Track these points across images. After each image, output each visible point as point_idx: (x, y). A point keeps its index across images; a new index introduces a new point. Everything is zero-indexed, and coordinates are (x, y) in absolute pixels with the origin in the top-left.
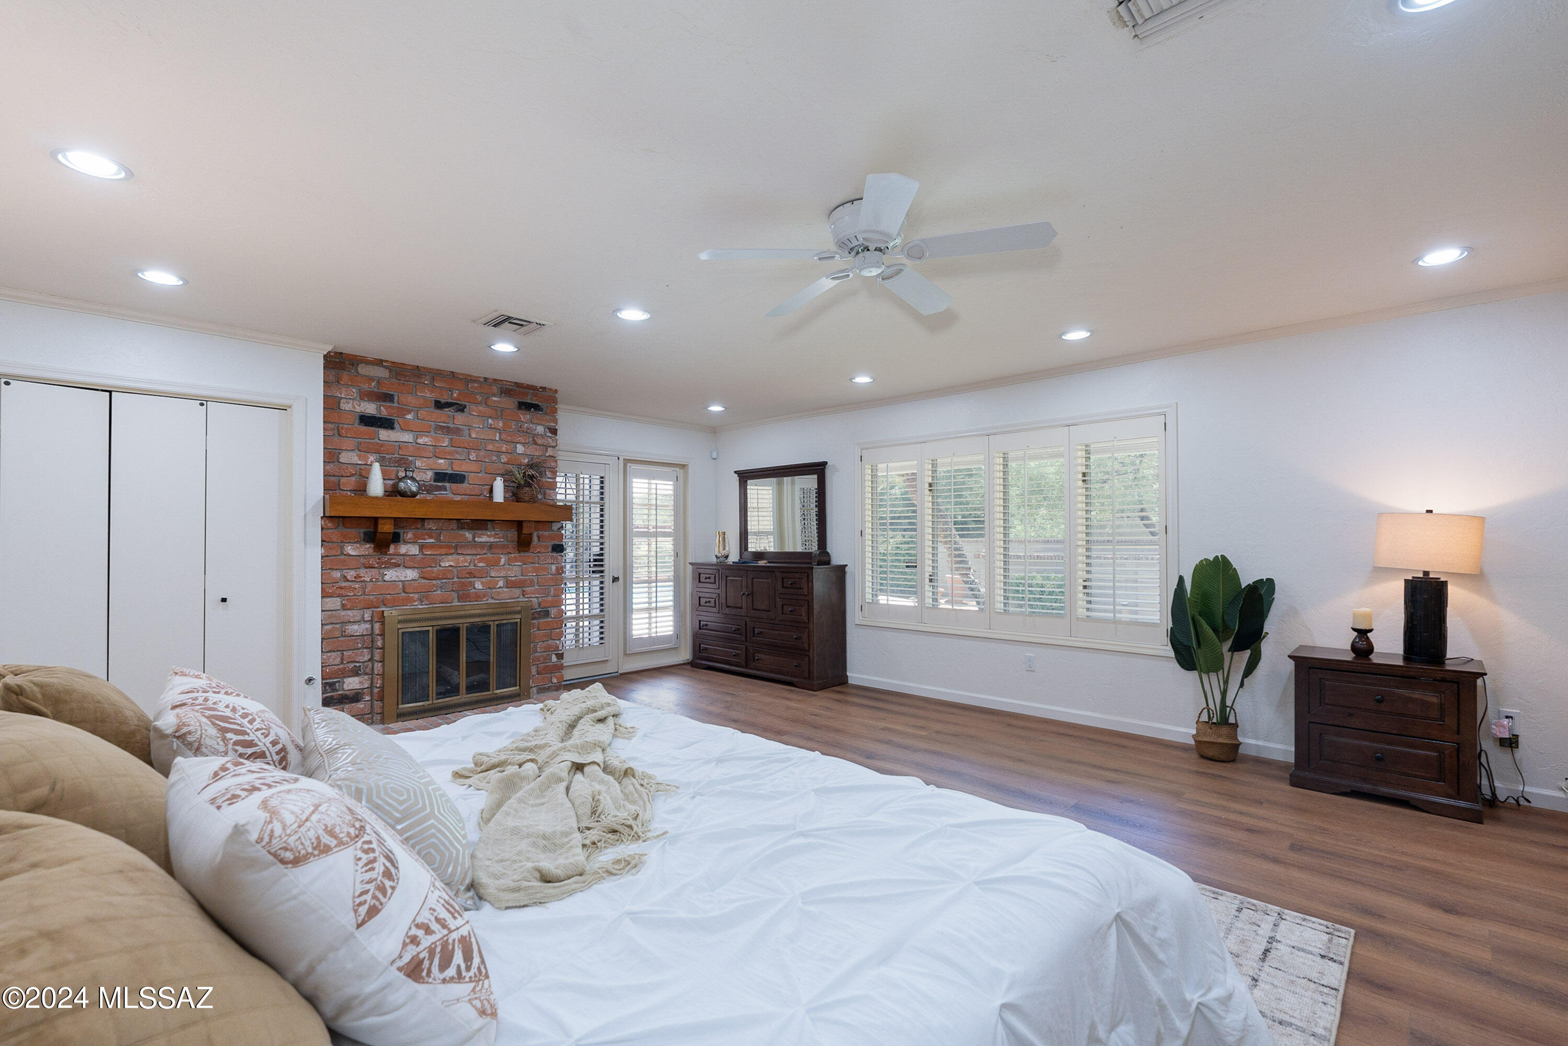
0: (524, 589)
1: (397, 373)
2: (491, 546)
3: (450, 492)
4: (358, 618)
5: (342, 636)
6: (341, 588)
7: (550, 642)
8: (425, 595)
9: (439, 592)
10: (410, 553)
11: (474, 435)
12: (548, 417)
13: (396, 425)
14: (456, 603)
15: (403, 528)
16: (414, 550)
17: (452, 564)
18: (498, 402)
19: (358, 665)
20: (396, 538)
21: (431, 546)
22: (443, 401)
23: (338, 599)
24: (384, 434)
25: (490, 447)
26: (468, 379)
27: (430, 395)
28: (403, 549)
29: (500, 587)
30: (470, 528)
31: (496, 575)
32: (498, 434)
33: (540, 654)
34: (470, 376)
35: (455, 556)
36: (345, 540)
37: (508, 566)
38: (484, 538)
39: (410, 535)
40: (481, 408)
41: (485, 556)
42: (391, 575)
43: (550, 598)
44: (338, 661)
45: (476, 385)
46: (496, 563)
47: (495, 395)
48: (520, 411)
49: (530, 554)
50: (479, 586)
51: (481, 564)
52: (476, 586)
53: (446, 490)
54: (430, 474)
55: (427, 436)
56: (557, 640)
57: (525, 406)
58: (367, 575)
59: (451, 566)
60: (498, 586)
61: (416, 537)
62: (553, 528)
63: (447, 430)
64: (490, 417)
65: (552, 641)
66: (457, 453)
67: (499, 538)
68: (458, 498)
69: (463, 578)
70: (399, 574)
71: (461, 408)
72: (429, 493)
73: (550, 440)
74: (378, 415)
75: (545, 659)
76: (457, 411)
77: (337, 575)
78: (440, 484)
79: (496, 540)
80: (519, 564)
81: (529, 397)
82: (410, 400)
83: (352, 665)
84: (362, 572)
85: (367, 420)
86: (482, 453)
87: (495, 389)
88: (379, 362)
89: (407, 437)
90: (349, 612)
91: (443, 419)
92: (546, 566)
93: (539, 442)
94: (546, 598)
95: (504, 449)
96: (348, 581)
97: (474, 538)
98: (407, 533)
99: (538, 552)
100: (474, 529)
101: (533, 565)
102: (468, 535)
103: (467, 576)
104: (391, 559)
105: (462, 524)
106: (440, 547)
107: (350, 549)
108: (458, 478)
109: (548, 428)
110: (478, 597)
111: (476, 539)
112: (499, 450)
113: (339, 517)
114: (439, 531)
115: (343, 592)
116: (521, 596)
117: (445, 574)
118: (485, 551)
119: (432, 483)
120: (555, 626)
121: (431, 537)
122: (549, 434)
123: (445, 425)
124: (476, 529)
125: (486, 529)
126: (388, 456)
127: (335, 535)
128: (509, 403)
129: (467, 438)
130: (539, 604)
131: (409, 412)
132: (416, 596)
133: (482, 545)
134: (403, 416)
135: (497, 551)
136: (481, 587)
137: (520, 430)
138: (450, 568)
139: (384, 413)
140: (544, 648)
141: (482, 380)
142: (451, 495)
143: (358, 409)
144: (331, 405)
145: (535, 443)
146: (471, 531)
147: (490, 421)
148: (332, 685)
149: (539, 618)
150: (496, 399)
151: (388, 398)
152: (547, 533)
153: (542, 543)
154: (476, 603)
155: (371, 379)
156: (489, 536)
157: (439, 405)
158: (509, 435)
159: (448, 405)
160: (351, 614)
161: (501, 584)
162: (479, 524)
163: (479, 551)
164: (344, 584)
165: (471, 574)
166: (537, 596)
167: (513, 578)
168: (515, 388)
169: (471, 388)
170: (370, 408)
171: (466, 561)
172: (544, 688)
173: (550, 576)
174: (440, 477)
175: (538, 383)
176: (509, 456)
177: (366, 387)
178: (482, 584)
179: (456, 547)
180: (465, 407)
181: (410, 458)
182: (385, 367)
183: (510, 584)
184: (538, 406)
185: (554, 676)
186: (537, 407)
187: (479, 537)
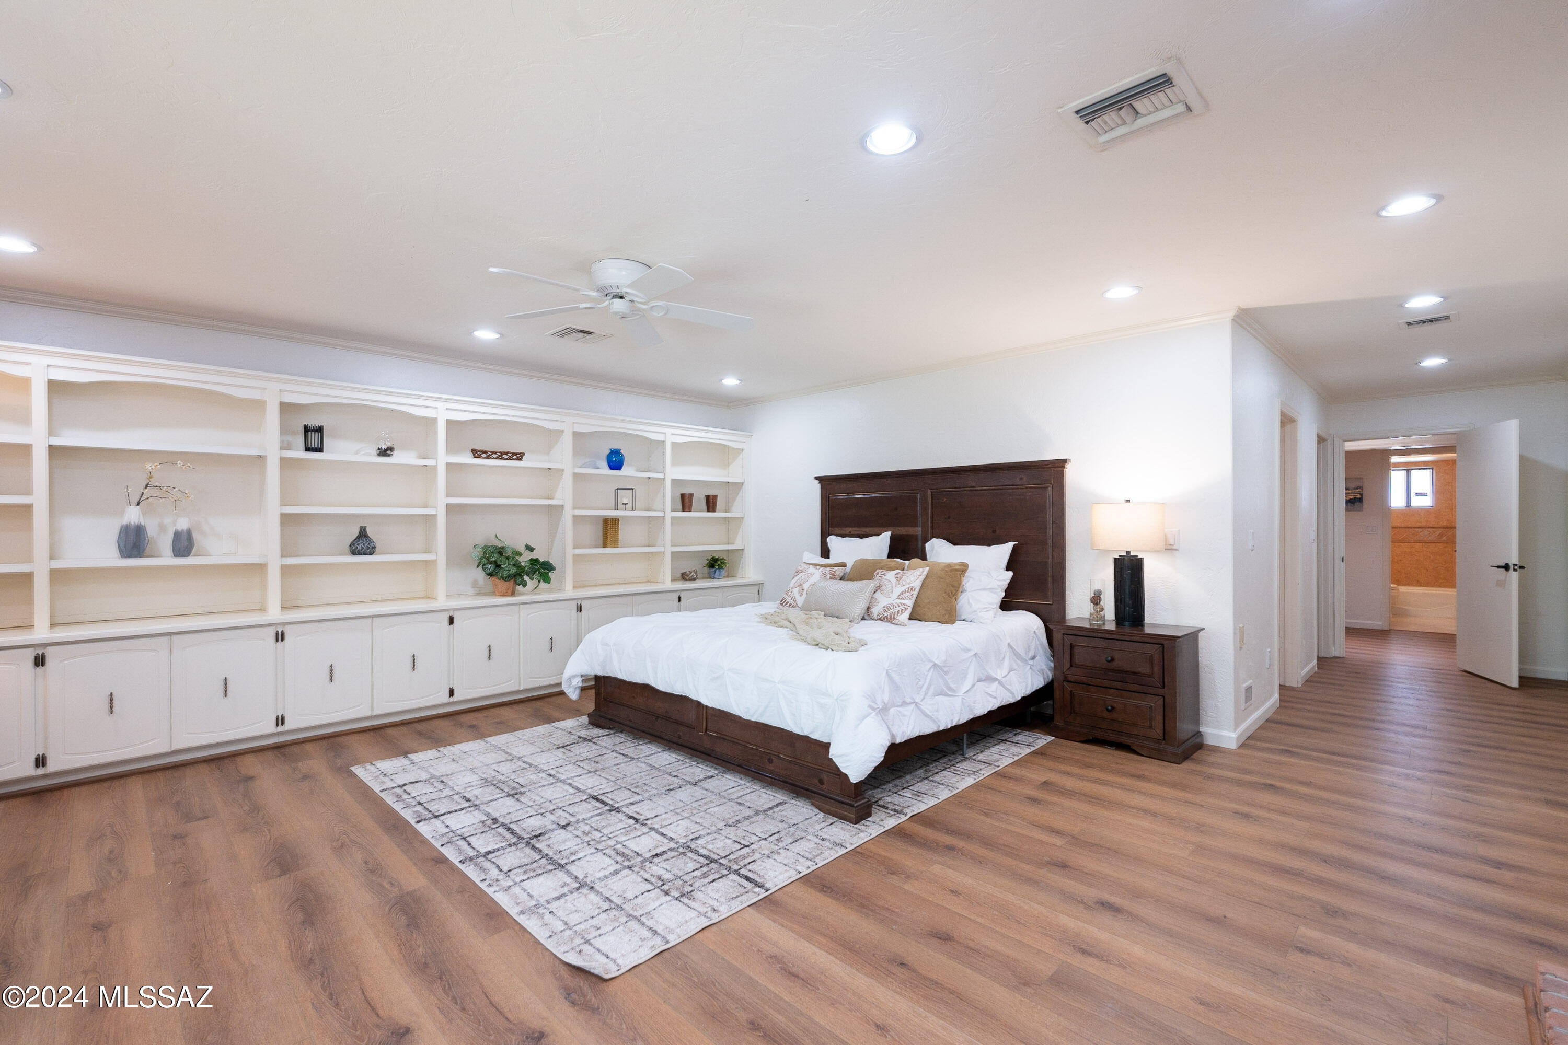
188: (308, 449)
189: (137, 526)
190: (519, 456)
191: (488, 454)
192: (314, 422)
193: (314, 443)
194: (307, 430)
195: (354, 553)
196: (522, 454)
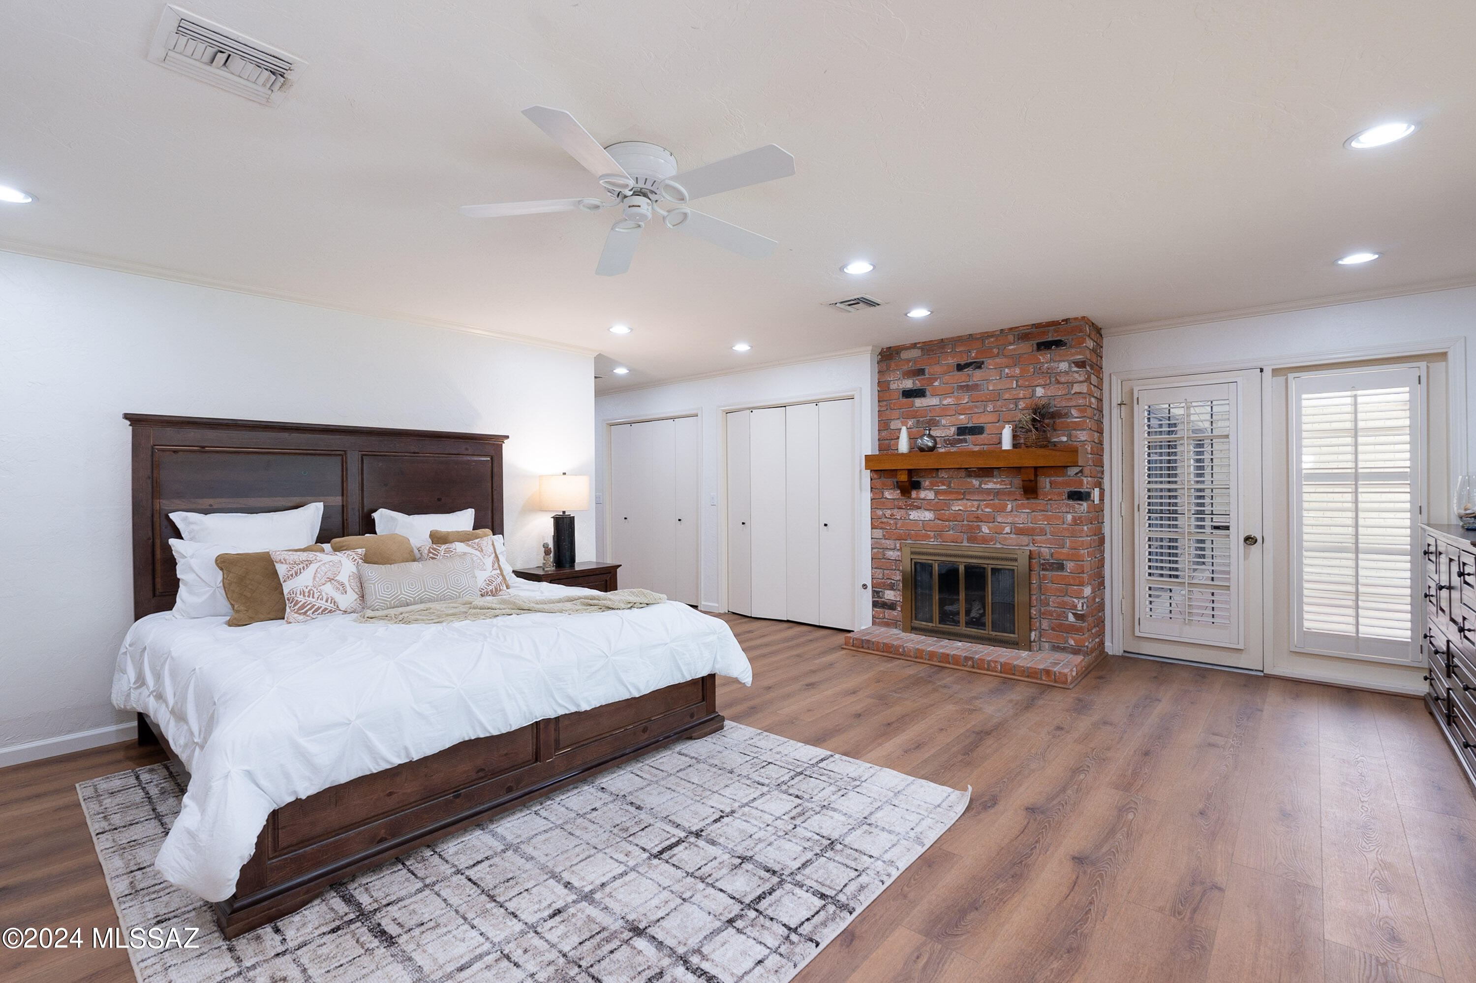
0: (1035, 537)
1: (928, 350)
2: (997, 493)
3: (971, 444)
4: (892, 547)
5: (884, 558)
6: (882, 522)
7: (1066, 599)
8: (939, 533)
9: (951, 532)
10: (928, 498)
11: (991, 388)
12: (1073, 351)
13: (928, 393)
14: (965, 543)
15: (922, 477)
16: (930, 495)
17: (961, 508)
18: (1014, 349)
19: (893, 582)
20: (917, 486)
21: (944, 492)
22: (963, 363)
23: (881, 531)
24: (919, 402)
25: (1007, 396)
26: (984, 337)
27: (952, 361)
28: (923, 494)
29: (1007, 533)
30: (977, 476)
31: (1003, 521)
32: (1015, 382)
33: (1053, 609)
34: (986, 333)
35: (965, 501)
36: (884, 487)
37: (1016, 513)
38: (990, 485)
39: (927, 483)
40: (998, 360)
41: (991, 502)
42: (914, 515)
43: (1065, 550)
44: (881, 576)
45: (992, 340)
46: (1003, 509)
47: (1011, 344)
48: (1040, 352)
49: (1041, 501)
50: (985, 529)
51: (987, 510)
52: (983, 530)
53: (966, 442)
54: (953, 430)
55: (950, 397)
56: (1075, 598)
57: (1046, 346)
58: (898, 514)
59: (960, 510)
60: (1005, 532)
61: (933, 485)
62: (1069, 473)
63: (967, 388)
64: (1007, 367)
65: (1069, 598)
66: (976, 407)
67: (1005, 485)
68: (977, 448)
69: (972, 522)
70: (920, 515)
71: (979, 365)
72: (952, 446)
73: (1076, 375)
74: (915, 388)
75: (1059, 615)
76: (974, 370)
77: (880, 513)
78: (961, 437)
79: (1002, 487)
80: (1028, 511)
81: (1050, 335)
82: (937, 369)
83: (889, 581)
84: (895, 511)
85: (908, 394)
86: (999, 403)
87: (1011, 338)
88: (914, 346)
89: (934, 401)
90: (887, 541)
91: (963, 378)
92: (1060, 514)
93: (1063, 380)
94: (1059, 550)
95: (1021, 396)
96: (886, 517)
97: (980, 485)
98: (925, 481)
99: (1050, 500)
100: (980, 477)
101: (1045, 513)
102: (975, 482)
103: (975, 520)
104: (914, 502)
105: (970, 472)
106: (951, 493)
107: (888, 494)
108: (977, 430)
109: (1074, 363)
110: (985, 540)
111: (983, 486)
112: (1016, 397)
113: (881, 470)
114: (950, 480)
115: (883, 526)
116: (1031, 544)
117: (955, 517)
118: (991, 498)
119: (956, 437)
120: (1072, 582)
121: (944, 484)
122: (1076, 369)
123: (965, 384)
124: (982, 477)
125: (993, 476)
126: (921, 419)
127: (878, 483)
128: (1026, 347)
129: (986, 391)
130: (1052, 555)
131: (936, 379)
132: (932, 534)
133: (989, 492)
134: (931, 384)
135: (1003, 497)
136: (988, 531)
137: (1040, 372)
138: (960, 512)
139: (918, 385)
140: (1058, 603)
141: (998, 333)
142: (971, 446)
143: (901, 386)
144: (883, 388)
145: (1058, 382)
146: (979, 479)
147: (1007, 370)
148: (878, 592)
149: (1052, 570)
150: (1012, 347)
151: (921, 372)
152: (1061, 479)
153: (1054, 490)
154: (983, 546)
155: (909, 360)
156: (995, 483)
157: (960, 368)
158: (1027, 380)
159: (967, 365)
160: (889, 543)
161: (1008, 530)
162: (986, 472)
163: (985, 497)
164: (885, 520)
165: (979, 519)
166: (1048, 546)
167: (1021, 526)
168: (1034, 330)
169: (988, 344)
170: (908, 384)
171: (973, 506)
172: (1058, 646)
173: (1065, 526)
174: (962, 431)
175: (1059, 316)
176: (1028, 401)
177: (906, 368)
178: (989, 528)
179: (964, 494)
180: (983, 363)
181: (937, 418)
182: (919, 348)
183: (1020, 532)
184: (1061, 341)
185: (1072, 638)
186: (1058, 343)
187: (985, 484)
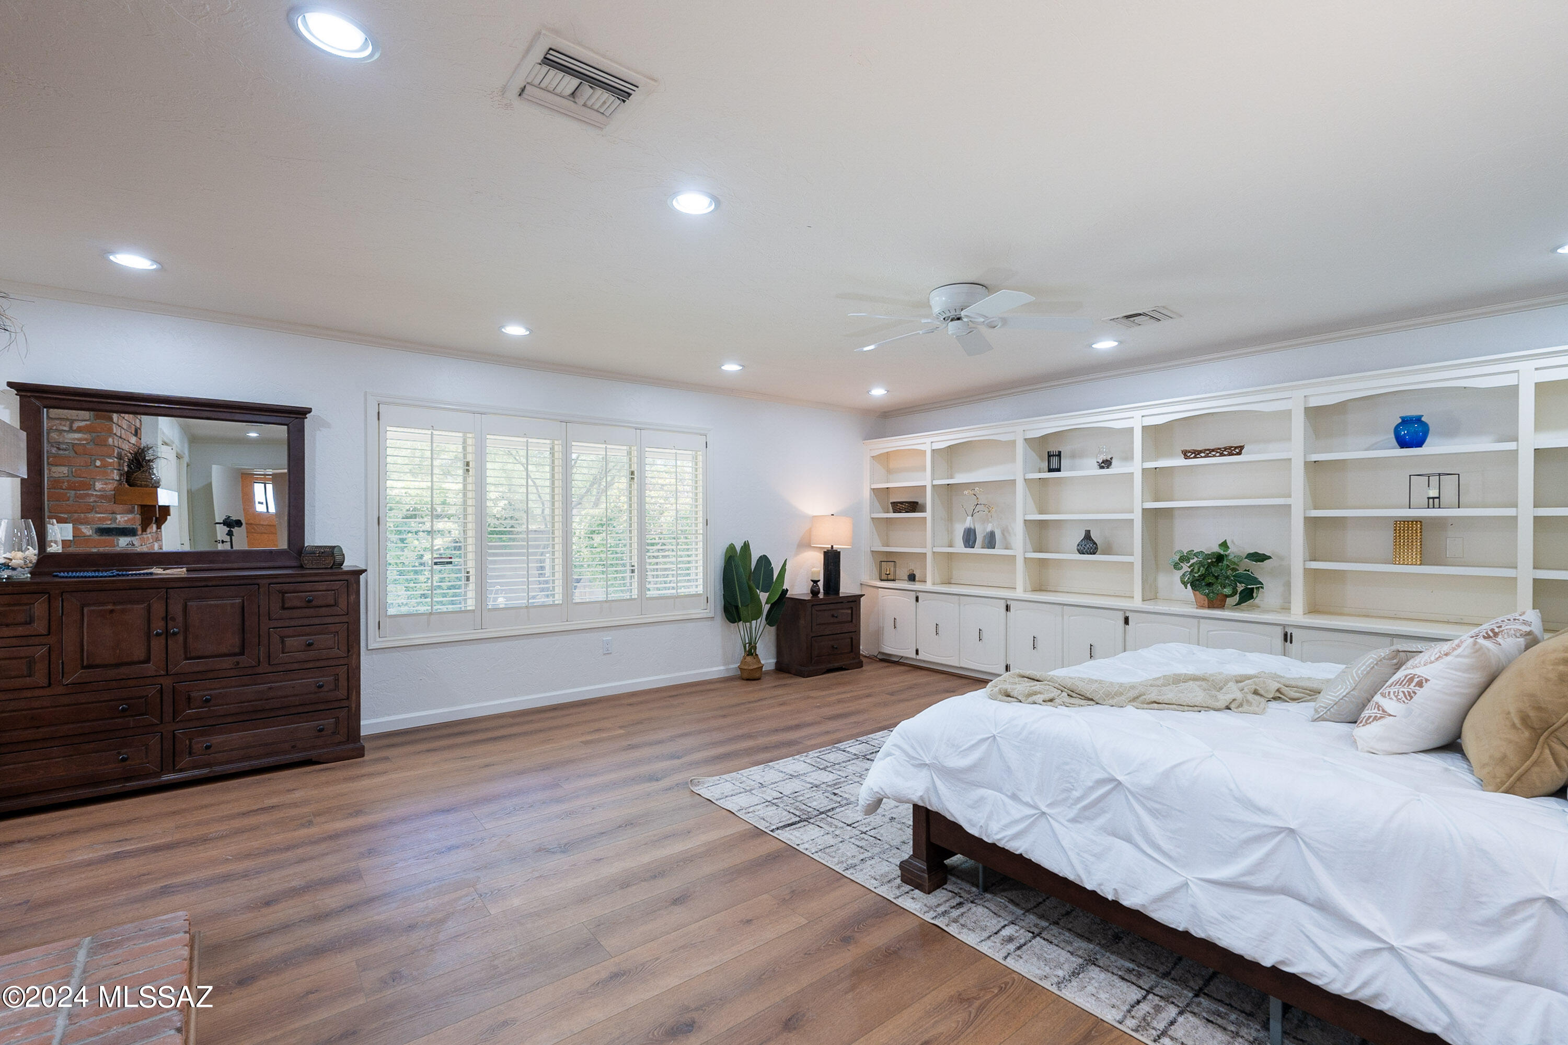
188: (1050, 470)
189: (969, 529)
190: (1239, 450)
191: (1197, 454)
192: (1054, 449)
193: (1054, 465)
194: (1050, 455)
195: (1081, 552)
196: (1242, 448)
